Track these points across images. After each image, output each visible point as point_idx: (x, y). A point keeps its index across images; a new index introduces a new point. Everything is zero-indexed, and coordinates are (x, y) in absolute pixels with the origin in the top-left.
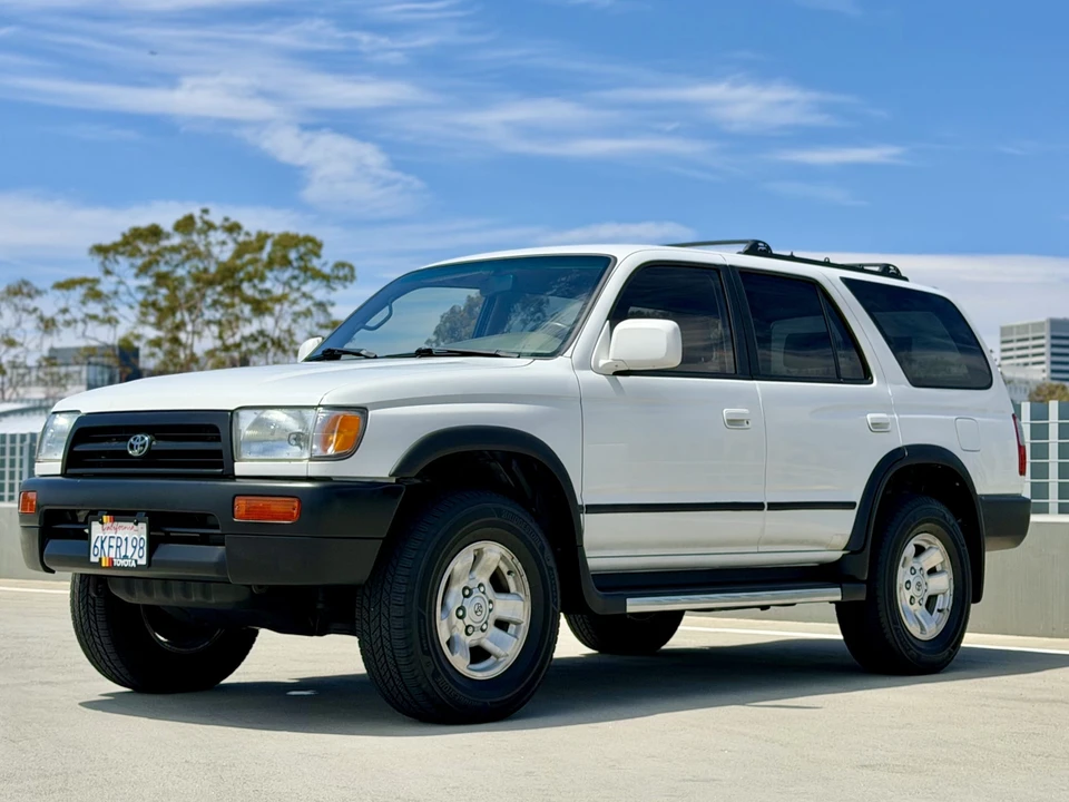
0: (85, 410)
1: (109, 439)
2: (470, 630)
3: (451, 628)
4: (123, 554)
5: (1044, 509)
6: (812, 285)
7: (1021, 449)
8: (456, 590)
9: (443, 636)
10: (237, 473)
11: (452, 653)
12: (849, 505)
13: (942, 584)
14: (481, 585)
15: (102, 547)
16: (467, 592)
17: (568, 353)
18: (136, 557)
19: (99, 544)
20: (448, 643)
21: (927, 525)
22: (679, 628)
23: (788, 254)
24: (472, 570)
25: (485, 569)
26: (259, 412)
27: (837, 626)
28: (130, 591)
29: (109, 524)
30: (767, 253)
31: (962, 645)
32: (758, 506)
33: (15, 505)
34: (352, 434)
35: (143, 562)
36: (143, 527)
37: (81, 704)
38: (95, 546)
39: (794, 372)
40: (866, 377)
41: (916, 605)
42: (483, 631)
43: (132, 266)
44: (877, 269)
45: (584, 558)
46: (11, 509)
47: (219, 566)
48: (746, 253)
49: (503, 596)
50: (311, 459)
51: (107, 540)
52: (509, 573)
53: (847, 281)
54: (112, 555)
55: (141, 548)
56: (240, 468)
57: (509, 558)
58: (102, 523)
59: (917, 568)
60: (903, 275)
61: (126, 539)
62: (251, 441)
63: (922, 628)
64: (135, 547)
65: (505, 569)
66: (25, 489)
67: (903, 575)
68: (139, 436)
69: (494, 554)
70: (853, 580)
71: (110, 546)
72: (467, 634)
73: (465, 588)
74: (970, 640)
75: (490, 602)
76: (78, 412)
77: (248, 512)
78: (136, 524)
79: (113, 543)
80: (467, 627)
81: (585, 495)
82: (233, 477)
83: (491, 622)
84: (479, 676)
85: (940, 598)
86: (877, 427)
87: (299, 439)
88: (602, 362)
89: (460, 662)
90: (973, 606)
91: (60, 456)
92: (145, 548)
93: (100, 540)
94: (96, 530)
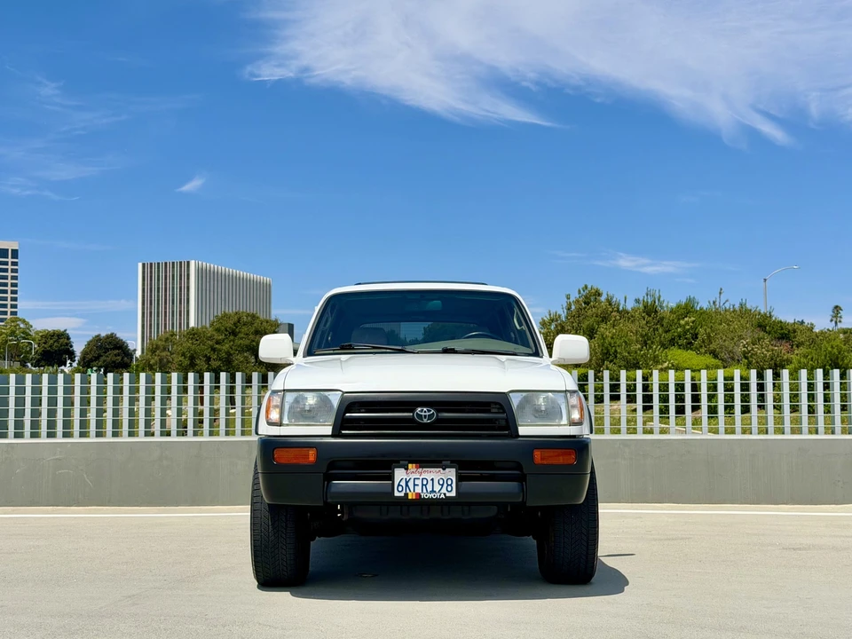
4: (430, 489)
10: (520, 433)
15: (407, 485)
18: (444, 490)
19: (403, 483)
26: (524, 394)
29: (414, 470)
35: (453, 494)
36: (451, 473)
38: (399, 485)
50: (570, 425)
51: (412, 481)
54: (418, 490)
55: (450, 485)
56: (523, 431)
58: (407, 469)
61: (432, 480)
64: (442, 485)
68: (425, 409)
71: (415, 485)
76: (338, 390)
78: (444, 469)
79: (418, 482)
82: (517, 436)
91: (331, 421)
92: (454, 485)
93: (404, 481)
94: (399, 474)
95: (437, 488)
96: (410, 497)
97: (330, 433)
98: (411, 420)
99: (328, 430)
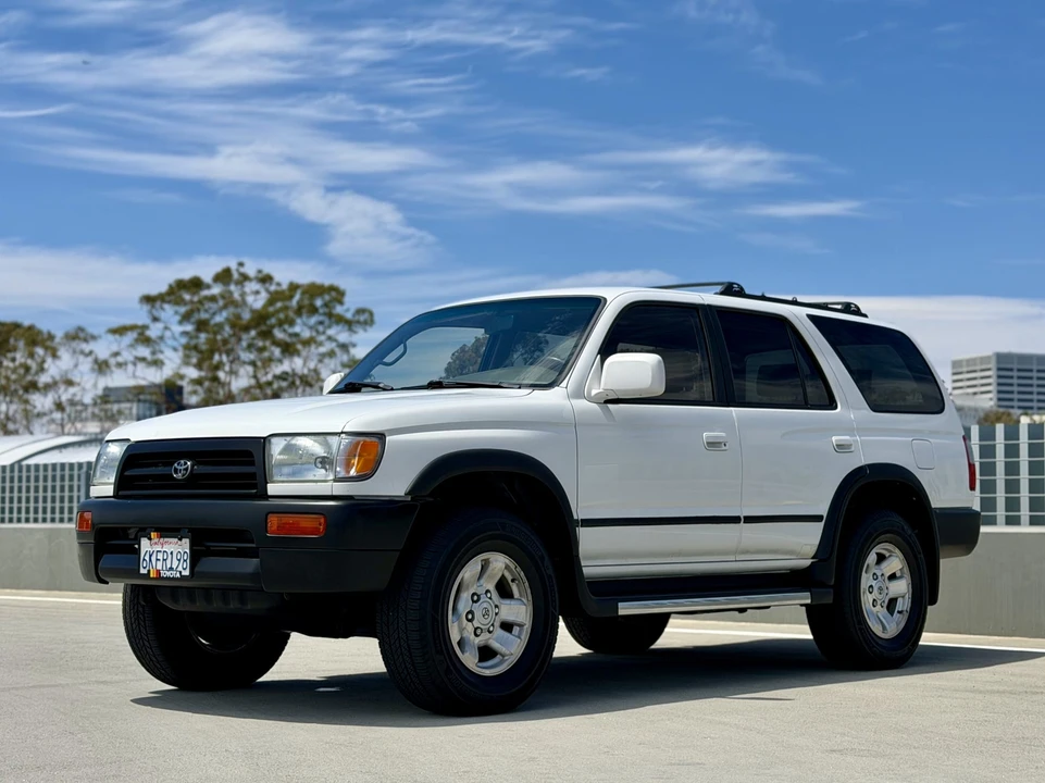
0: (134, 439)
1: (156, 465)
2: (479, 632)
3: (462, 630)
4: (169, 566)
5: (992, 521)
6: (781, 322)
7: (971, 467)
8: (465, 596)
9: (455, 637)
10: (270, 493)
11: (463, 652)
12: (816, 518)
13: (902, 587)
14: (488, 591)
15: (150, 560)
16: (475, 598)
17: (564, 384)
19: (147, 558)
20: (459, 643)
21: (888, 535)
22: (666, 630)
23: (760, 294)
24: (479, 579)
25: (491, 577)
26: (288, 438)
27: (807, 627)
28: (175, 599)
29: (156, 540)
30: (741, 293)
31: (920, 643)
32: (735, 520)
33: (73, 526)
34: (371, 457)
35: (186, 573)
36: (186, 542)
37: (132, 701)
38: (144, 559)
39: (765, 399)
40: (831, 404)
41: (878, 607)
42: (490, 632)
43: (176, 313)
44: (839, 307)
45: (580, 567)
46: (70, 529)
47: (254, 576)
48: (722, 293)
49: (507, 601)
50: (335, 480)
51: (155, 554)
52: (513, 581)
53: (812, 318)
54: (159, 567)
55: (185, 561)
56: (272, 489)
57: (513, 567)
58: (150, 539)
59: (879, 574)
60: (863, 311)
61: (172, 553)
62: (282, 464)
63: (884, 628)
64: (179, 560)
65: (509, 578)
66: (82, 510)
67: (866, 580)
68: (182, 462)
69: (499, 563)
70: (823, 585)
71: (157, 560)
72: (476, 635)
73: (474, 594)
74: (928, 639)
75: (496, 606)
76: (128, 440)
77: (280, 528)
78: (180, 540)
80: (476, 629)
81: (580, 511)
82: (266, 497)
83: (497, 624)
84: (487, 673)
85: (900, 601)
86: (841, 447)
87: (325, 462)
88: (594, 392)
89: (470, 660)
90: (929, 607)
91: (112, 480)
92: (188, 561)
93: (148, 554)
94: (145, 545)
95: (175, 564)
96: (151, 575)
97: (111, 494)
98: (168, 476)
99: (111, 489)
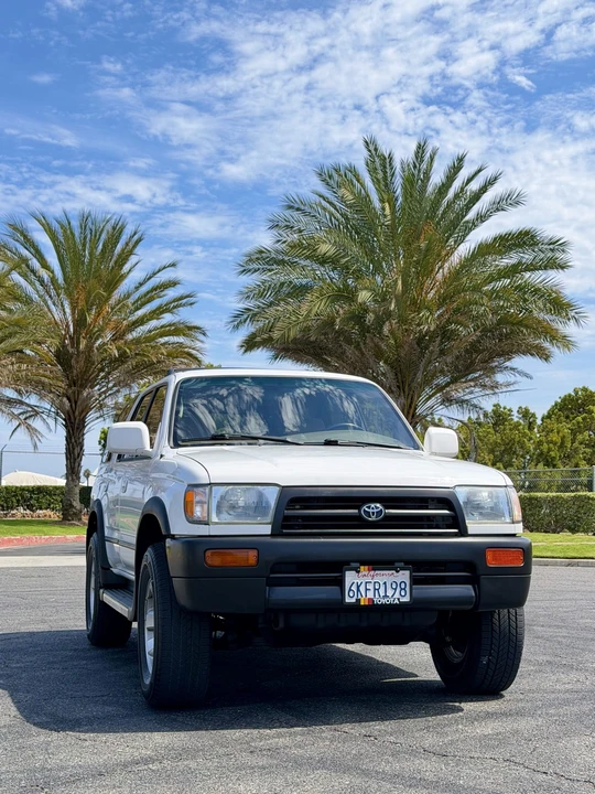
4: (382, 594)
10: (470, 532)
15: (358, 590)
18: (397, 595)
19: (354, 588)
29: (367, 573)
35: (406, 599)
36: (404, 576)
38: (350, 590)
51: (363, 585)
54: (370, 595)
55: (402, 589)
58: (358, 572)
61: (385, 583)
64: (395, 589)
68: (371, 505)
71: (367, 590)
78: (398, 572)
79: (370, 586)
82: (467, 535)
91: (270, 518)
92: (408, 589)
93: (355, 585)
94: (350, 578)
95: (390, 593)
96: (362, 603)
97: (270, 533)
98: (359, 518)
99: (267, 530)
